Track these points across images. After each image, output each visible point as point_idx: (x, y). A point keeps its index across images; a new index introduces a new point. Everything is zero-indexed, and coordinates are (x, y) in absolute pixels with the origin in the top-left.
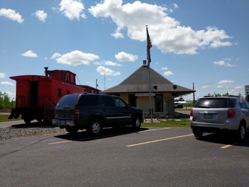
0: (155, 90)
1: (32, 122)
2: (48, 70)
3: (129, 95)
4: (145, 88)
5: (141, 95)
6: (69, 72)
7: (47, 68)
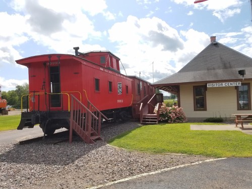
0: (241, 77)
1: (57, 131)
2: (79, 51)
3: (194, 87)
4: (220, 73)
5: (216, 85)
6: (109, 53)
7: (78, 48)
